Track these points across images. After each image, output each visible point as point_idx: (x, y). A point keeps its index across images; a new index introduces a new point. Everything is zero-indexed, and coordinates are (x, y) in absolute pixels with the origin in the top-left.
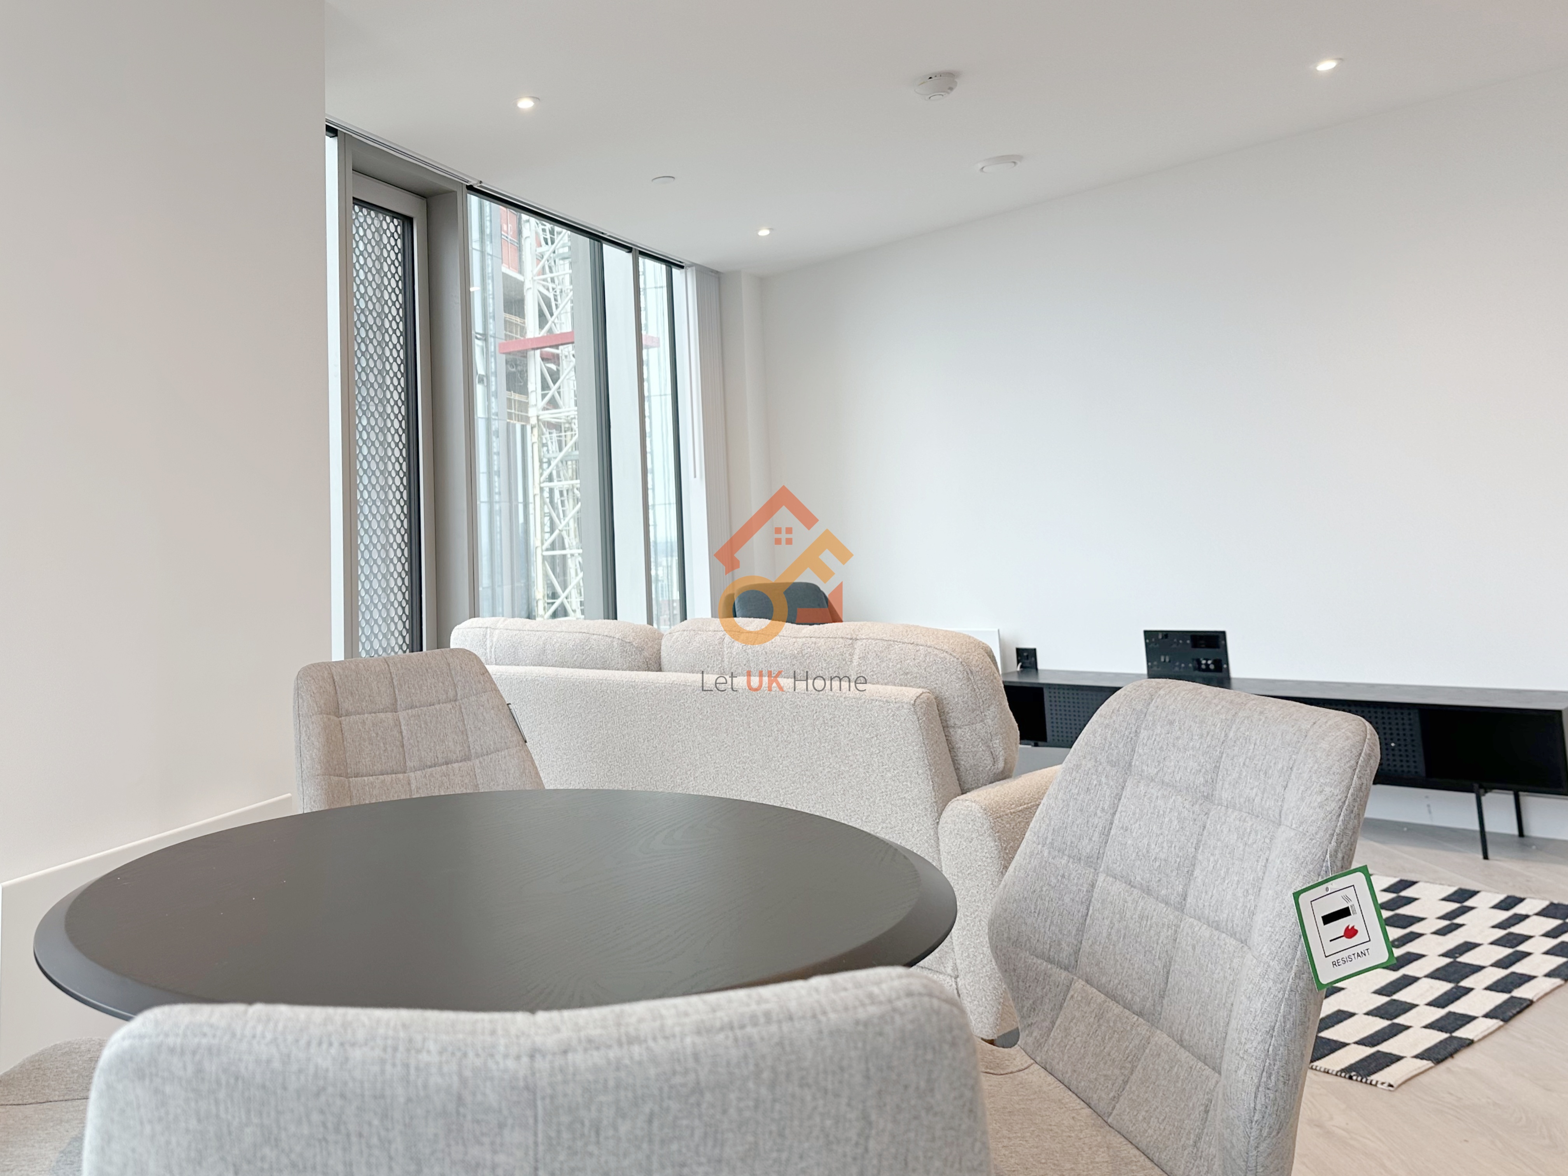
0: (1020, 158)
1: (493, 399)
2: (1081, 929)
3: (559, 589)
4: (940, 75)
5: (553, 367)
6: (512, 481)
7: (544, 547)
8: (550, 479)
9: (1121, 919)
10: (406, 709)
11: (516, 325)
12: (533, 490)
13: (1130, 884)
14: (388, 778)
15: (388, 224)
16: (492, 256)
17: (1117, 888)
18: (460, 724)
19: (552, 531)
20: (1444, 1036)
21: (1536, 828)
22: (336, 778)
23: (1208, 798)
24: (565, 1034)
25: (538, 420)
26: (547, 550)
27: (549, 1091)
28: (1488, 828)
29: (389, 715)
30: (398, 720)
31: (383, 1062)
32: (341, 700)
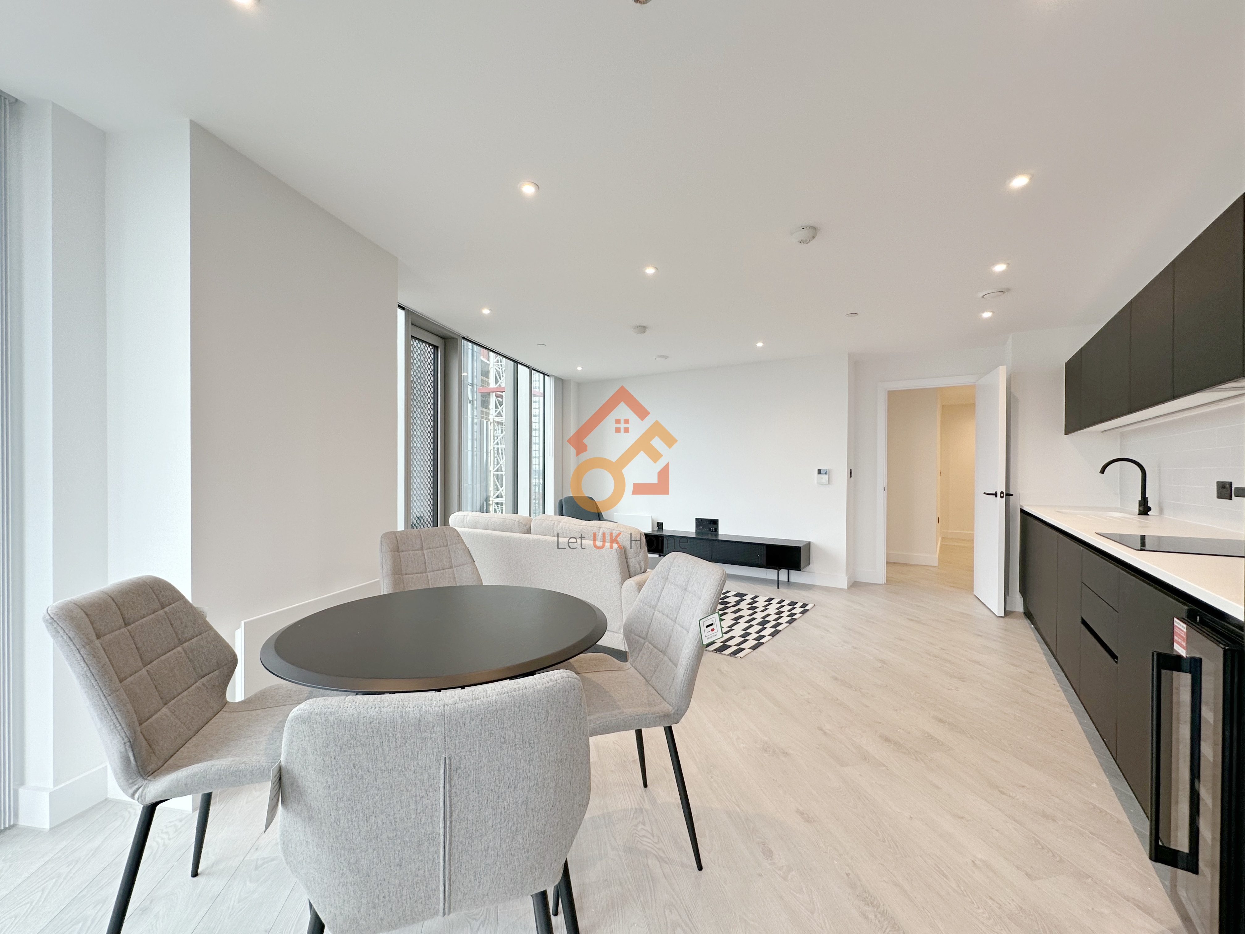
0: (668, 357)
1: (475, 410)
2: (649, 627)
3: (499, 487)
4: (641, 326)
5: (500, 399)
6: (482, 442)
7: (494, 470)
8: (497, 444)
9: (660, 624)
10: (427, 549)
11: (486, 381)
12: (490, 448)
13: (663, 614)
14: (419, 575)
15: (427, 348)
16: (477, 352)
17: (660, 615)
18: (448, 555)
19: (497, 464)
20: (757, 642)
21: (791, 580)
22: (397, 576)
23: (685, 589)
24: (456, 698)
25: (493, 420)
26: (495, 472)
27: (449, 715)
28: (779, 579)
29: (420, 552)
30: (423, 553)
31: (394, 712)
32: (399, 545)
